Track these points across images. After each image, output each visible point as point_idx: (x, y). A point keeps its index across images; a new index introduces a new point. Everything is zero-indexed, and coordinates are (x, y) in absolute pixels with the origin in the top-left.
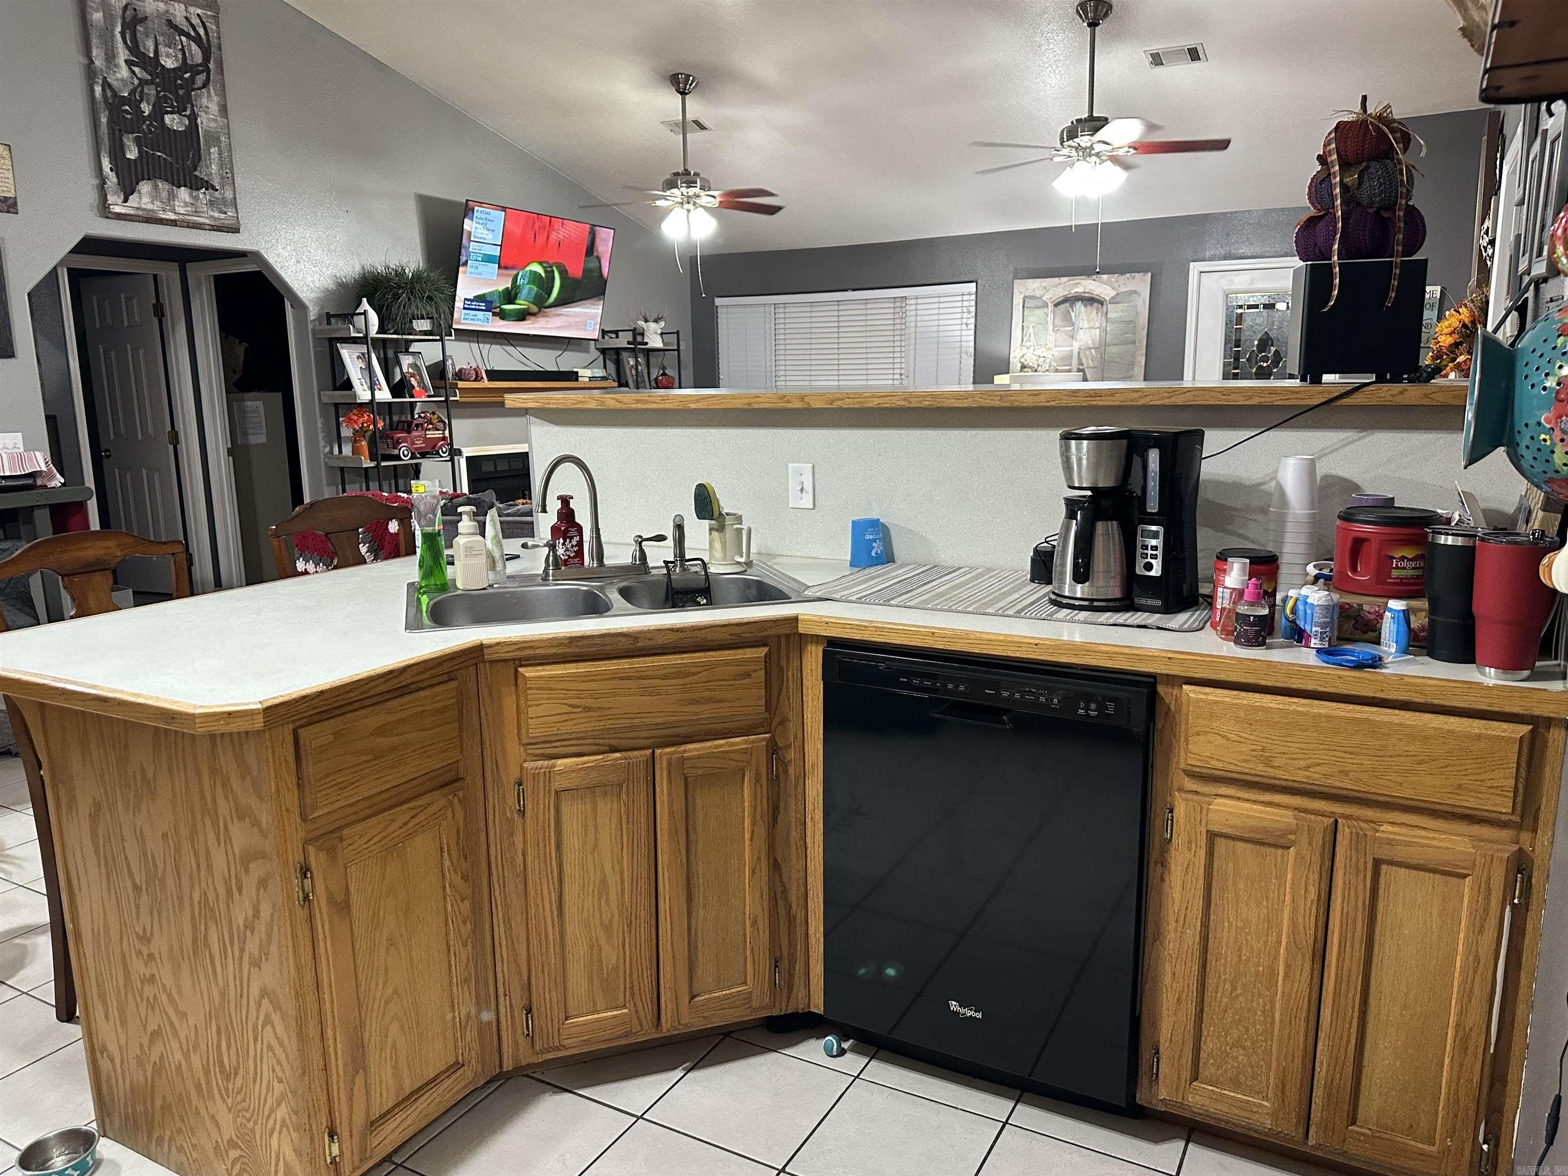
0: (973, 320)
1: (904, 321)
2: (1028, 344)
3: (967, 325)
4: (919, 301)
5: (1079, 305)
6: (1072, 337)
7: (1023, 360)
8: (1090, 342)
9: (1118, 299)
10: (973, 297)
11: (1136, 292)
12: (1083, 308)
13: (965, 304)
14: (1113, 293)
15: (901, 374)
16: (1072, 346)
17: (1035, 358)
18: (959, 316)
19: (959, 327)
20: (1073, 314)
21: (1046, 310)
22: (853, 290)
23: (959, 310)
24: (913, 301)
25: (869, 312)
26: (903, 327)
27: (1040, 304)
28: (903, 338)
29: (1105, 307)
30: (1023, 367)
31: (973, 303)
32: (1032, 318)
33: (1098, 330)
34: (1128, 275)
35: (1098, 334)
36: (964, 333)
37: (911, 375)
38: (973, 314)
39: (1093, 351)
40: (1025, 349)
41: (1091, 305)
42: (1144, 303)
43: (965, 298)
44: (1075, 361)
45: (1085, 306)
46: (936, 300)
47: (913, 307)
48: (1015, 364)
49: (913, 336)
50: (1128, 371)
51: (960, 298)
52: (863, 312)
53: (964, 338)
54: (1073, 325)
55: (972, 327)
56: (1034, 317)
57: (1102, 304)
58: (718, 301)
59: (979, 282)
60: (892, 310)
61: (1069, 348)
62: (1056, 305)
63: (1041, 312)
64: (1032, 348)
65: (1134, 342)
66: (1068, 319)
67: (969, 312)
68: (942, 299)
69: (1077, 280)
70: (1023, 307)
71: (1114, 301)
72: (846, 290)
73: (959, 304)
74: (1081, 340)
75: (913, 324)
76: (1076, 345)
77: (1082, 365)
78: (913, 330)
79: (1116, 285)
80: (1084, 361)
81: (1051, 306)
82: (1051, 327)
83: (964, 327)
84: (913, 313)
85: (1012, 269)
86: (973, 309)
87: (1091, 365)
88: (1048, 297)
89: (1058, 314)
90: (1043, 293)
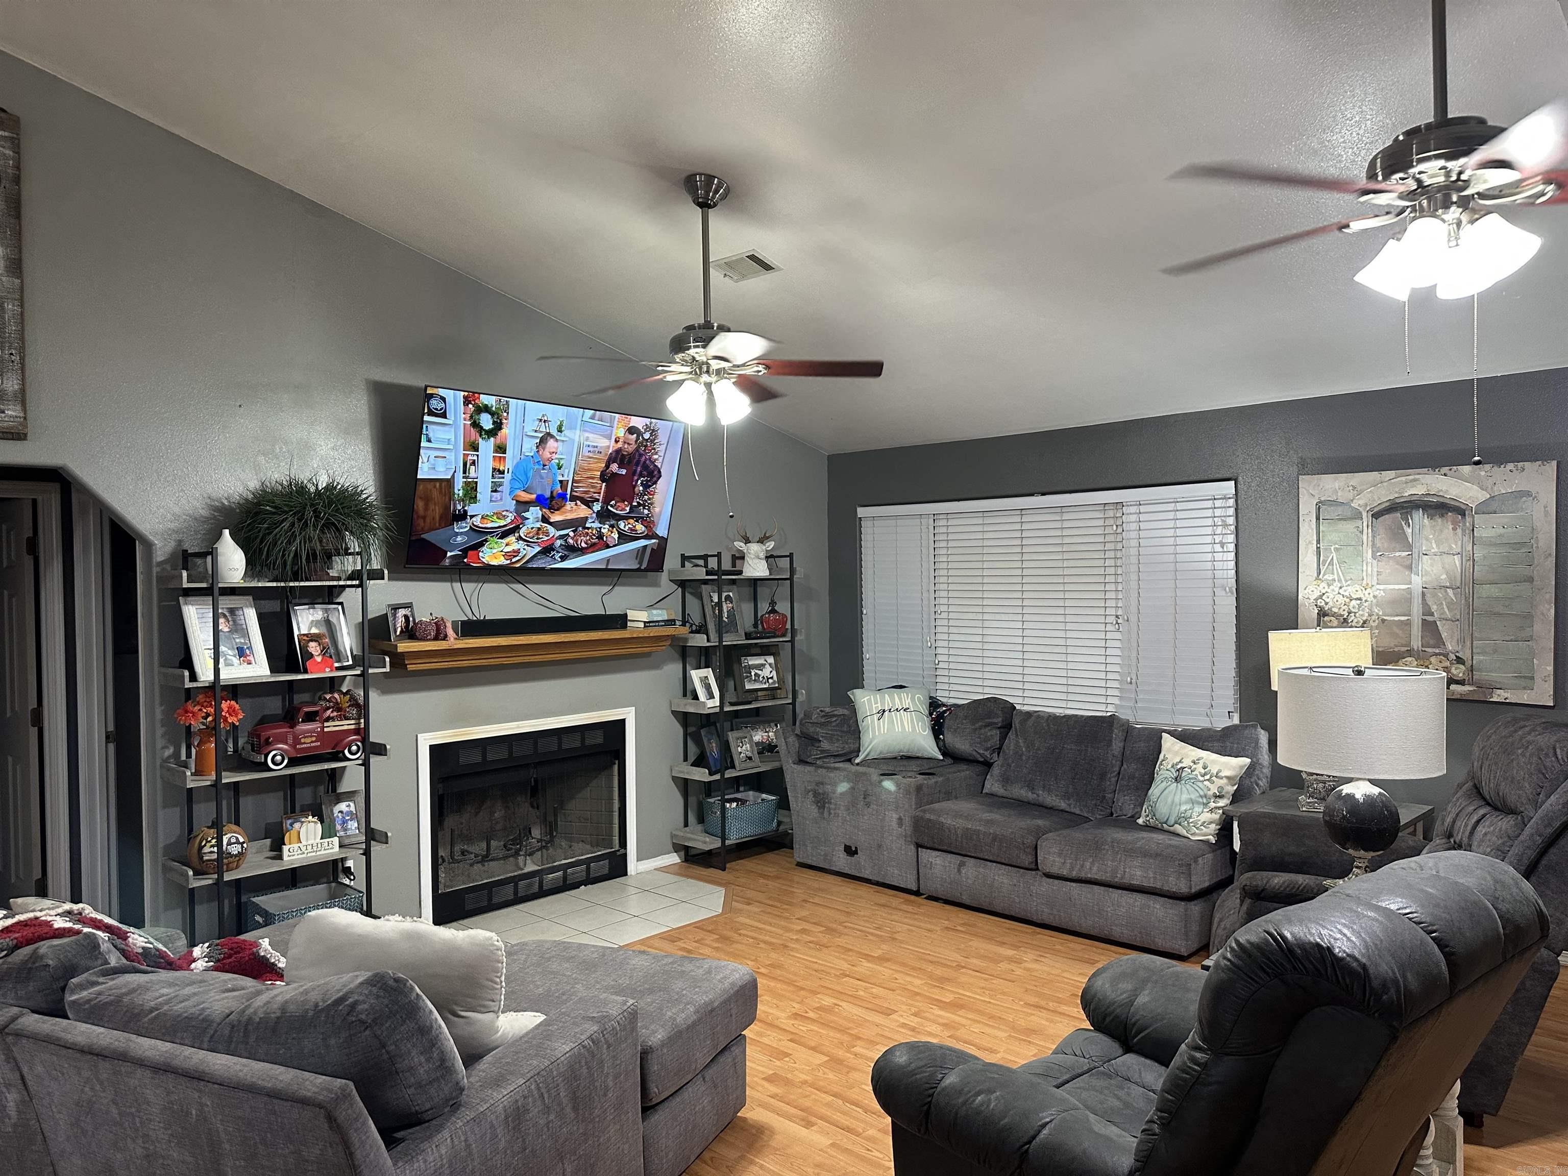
0: (1231, 538)
1: (1119, 538)
2: (1329, 577)
3: (1222, 544)
4: (1143, 509)
5: (1418, 516)
6: (1410, 568)
7: (1321, 603)
8: (1444, 577)
9: (1494, 505)
10: (1231, 502)
11: (1528, 494)
12: (1426, 521)
13: (1218, 512)
14: (1483, 496)
15: (1117, 617)
16: (1410, 583)
17: (1341, 600)
18: (1209, 531)
19: (1209, 548)
20: (1409, 531)
21: (1359, 523)
22: (1043, 494)
23: (1209, 522)
24: (1133, 509)
25: (1066, 524)
26: (1119, 546)
27: (1349, 514)
28: (1119, 562)
29: (1468, 519)
30: (1322, 613)
31: (1231, 511)
32: (1334, 537)
33: (1457, 559)
34: (1510, 466)
35: (1458, 563)
36: (1218, 556)
37: (1133, 619)
38: (1233, 528)
39: (1450, 591)
40: (1324, 584)
41: (1442, 516)
42: (1546, 513)
43: (1218, 503)
44: (1416, 608)
45: (1431, 517)
46: (1171, 507)
47: (1133, 518)
48: (1308, 611)
49: (1134, 560)
50: (1522, 628)
51: (1209, 504)
52: (1058, 525)
53: (1218, 565)
54: (1410, 547)
55: (1232, 547)
56: (1337, 534)
57: (1463, 514)
58: (861, 512)
59: (1240, 478)
60: (1101, 523)
61: (1405, 586)
62: (1376, 515)
63: (1350, 527)
64: (1337, 585)
65: (1531, 579)
66: (1399, 538)
67: (1225, 525)
68: (1180, 506)
69: (1413, 474)
70: (1318, 518)
71: (1485, 508)
72: (1032, 495)
73: (1209, 513)
74: (1427, 573)
75: (1134, 543)
76: (1417, 582)
77: (1432, 614)
78: (1134, 551)
79: (1490, 481)
80: (1434, 608)
81: (1366, 518)
82: (1370, 552)
83: (1218, 548)
84: (1134, 526)
85: (1295, 459)
86: (1231, 520)
87: (1448, 615)
88: (1361, 502)
89: (1381, 530)
90: (1351, 496)
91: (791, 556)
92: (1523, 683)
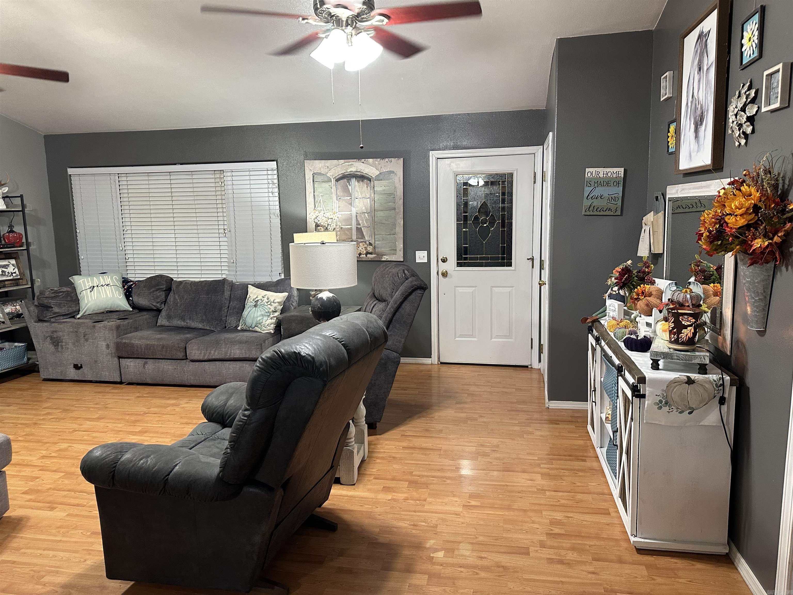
0: (277, 190)
1: (223, 189)
2: (319, 209)
3: (272, 193)
4: (234, 174)
5: (353, 181)
6: (351, 204)
7: (316, 221)
8: (364, 208)
9: (381, 177)
10: (275, 172)
11: (393, 172)
12: (356, 183)
13: (270, 177)
14: (377, 173)
15: (224, 229)
16: (351, 211)
17: (325, 219)
18: (266, 186)
19: (266, 195)
20: (350, 187)
21: (330, 184)
22: (181, 164)
23: (266, 182)
24: (229, 174)
25: (195, 181)
26: (223, 193)
27: (326, 179)
28: (224, 202)
29: (372, 183)
30: (317, 226)
31: (276, 177)
32: (320, 190)
33: (368, 200)
34: (387, 160)
35: (369, 202)
36: (271, 199)
37: (233, 230)
38: (277, 185)
39: (366, 214)
40: (317, 212)
41: (362, 181)
42: (400, 181)
43: (270, 172)
44: (354, 222)
45: (358, 181)
46: (247, 173)
47: (229, 178)
48: (311, 224)
49: (231, 200)
50: (392, 230)
51: (265, 173)
52: (191, 181)
53: (271, 203)
54: (350, 195)
55: (277, 194)
56: (322, 188)
57: (370, 181)
58: (70, 171)
59: (279, 160)
60: (213, 180)
61: (350, 213)
62: (337, 180)
63: (326, 185)
64: (323, 212)
65: (394, 209)
66: (346, 191)
67: (273, 184)
68: (252, 173)
69: (351, 162)
70: (313, 181)
71: (378, 178)
72: (175, 164)
73: (265, 177)
74: (357, 207)
75: (230, 191)
76: (354, 211)
77: (360, 225)
78: (231, 196)
79: (379, 167)
80: (361, 222)
81: (333, 181)
82: (335, 197)
83: (271, 195)
84: (230, 183)
85: (303, 152)
86: (276, 181)
87: (366, 225)
88: (331, 174)
89: (339, 187)
90: (327, 170)
91: (21, 196)
92: (392, 252)
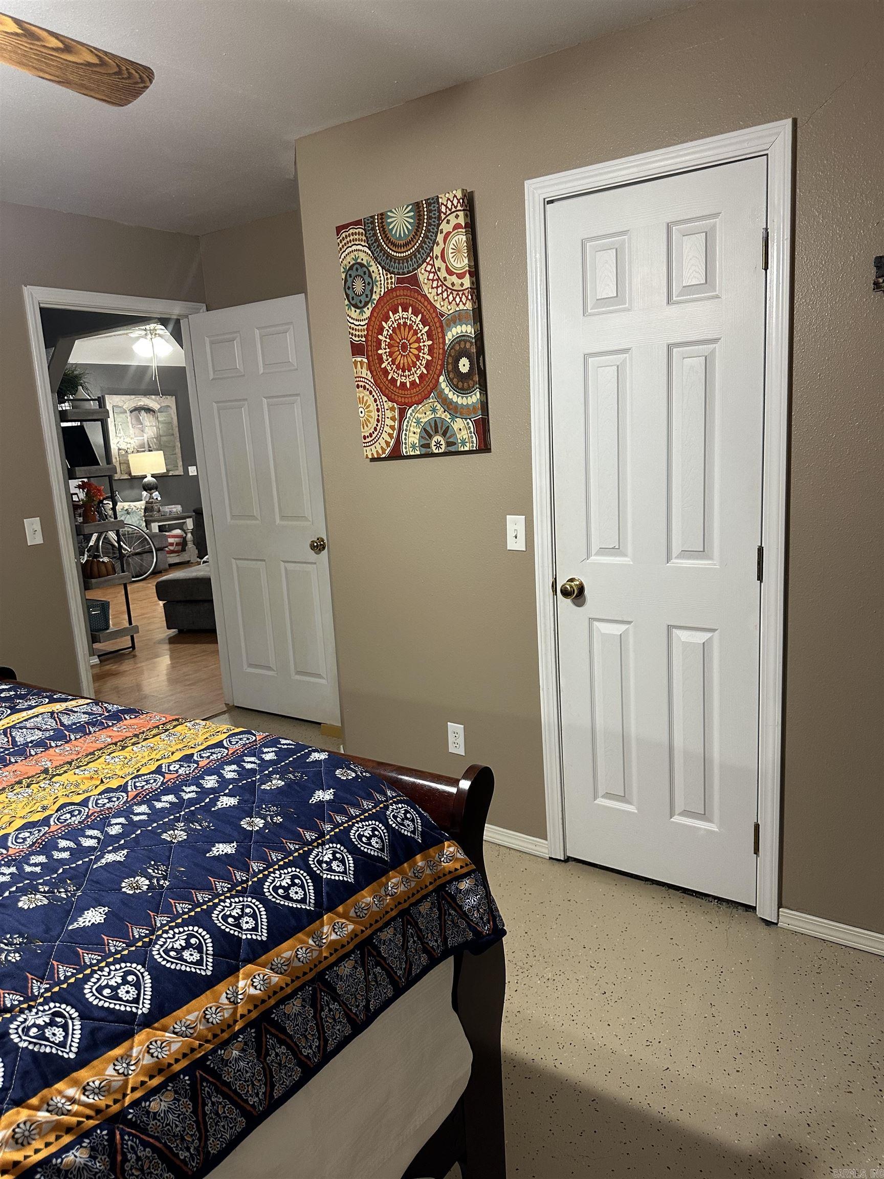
2: (120, 435)
5: (143, 412)
6: (142, 431)
7: (118, 445)
8: (152, 434)
9: (162, 410)
11: (169, 406)
12: (145, 414)
14: (159, 407)
16: (143, 436)
17: (125, 444)
20: (141, 418)
21: (126, 414)
27: (123, 411)
29: (156, 414)
30: (120, 449)
33: (155, 428)
34: (163, 396)
35: (155, 430)
39: (154, 439)
40: (118, 438)
41: (149, 413)
42: (175, 413)
44: (146, 446)
48: (115, 449)
50: (173, 451)
54: (141, 424)
56: (120, 418)
61: (142, 438)
62: (131, 412)
63: (123, 416)
64: (122, 438)
65: (173, 435)
66: (139, 421)
69: (140, 397)
70: (113, 412)
71: (160, 411)
74: (148, 433)
76: (146, 436)
79: (159, 402)
80: (151, 445)
81: (128, 412)
82: (131, 425)
87: (155, 447)
88: (126, 406)
89: (133, 417)
90: (122, 404)
92: (175, 468)
